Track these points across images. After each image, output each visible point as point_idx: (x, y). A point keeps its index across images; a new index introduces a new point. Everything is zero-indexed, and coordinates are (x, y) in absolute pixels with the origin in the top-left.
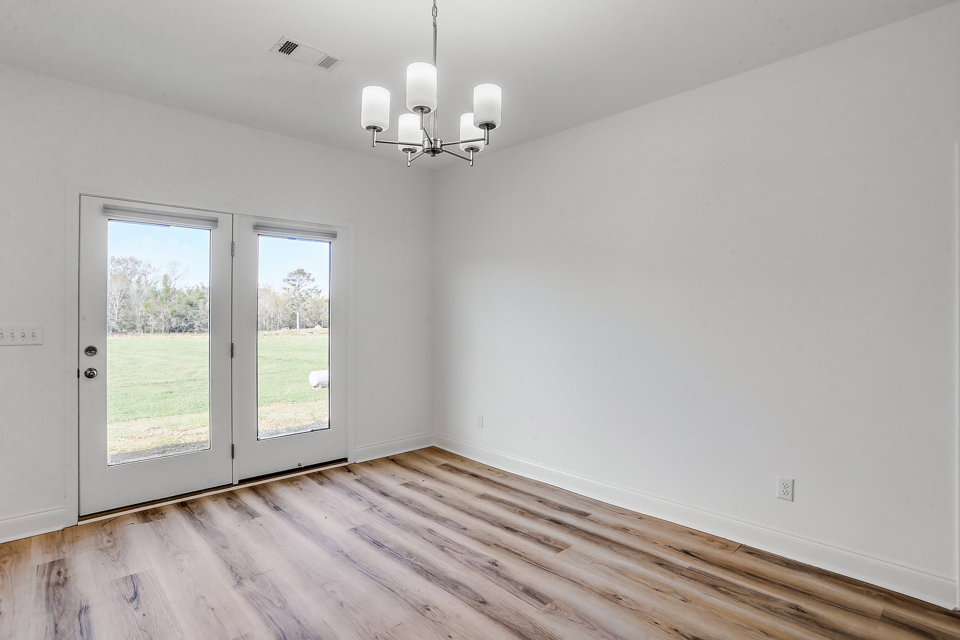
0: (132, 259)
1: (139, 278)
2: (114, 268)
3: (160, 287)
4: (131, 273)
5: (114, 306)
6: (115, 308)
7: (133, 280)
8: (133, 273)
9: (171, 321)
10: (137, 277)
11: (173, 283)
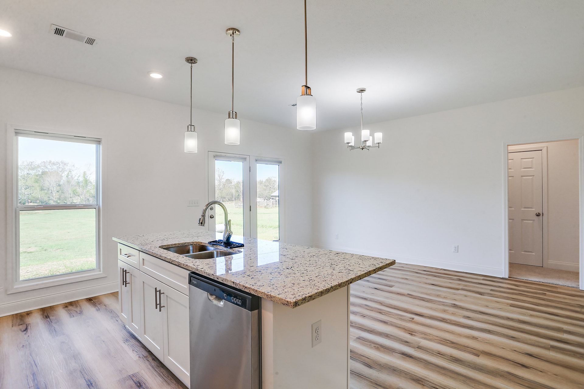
0: (62, 162)
1: (68, 174)
2: (51, 168)
3: (81, 179)
4: (62, 171)
5: (53, 191)
6: (53, 192)
7: (63, 175)
8: (63, 171)
9: (89, 200)
10: (66, 173)
11: (88, 177)
